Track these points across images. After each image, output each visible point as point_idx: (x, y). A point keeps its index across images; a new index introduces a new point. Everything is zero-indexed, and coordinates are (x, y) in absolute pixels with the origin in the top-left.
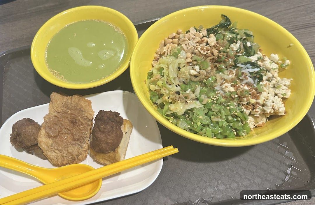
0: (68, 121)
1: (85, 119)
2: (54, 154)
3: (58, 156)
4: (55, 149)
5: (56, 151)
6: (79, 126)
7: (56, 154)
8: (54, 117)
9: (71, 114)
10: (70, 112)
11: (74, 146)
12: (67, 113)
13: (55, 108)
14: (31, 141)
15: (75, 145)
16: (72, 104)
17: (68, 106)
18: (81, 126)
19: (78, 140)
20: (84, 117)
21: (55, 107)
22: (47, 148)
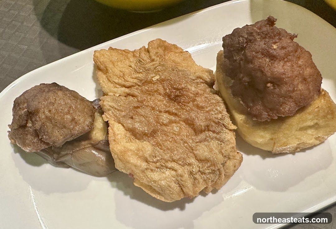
0: (161, 97)
1: (197, 83)
2: (168, 173)
3: (181, 176)
4: (167, 161)
5: (170, 165)
6: (194, 100)
7: (173, 173)
8: (123, 98)
9: (161, 81)
10: (157, 77)
11: (206, 143)
12: (151, 82)
13: (116, 81)
14: (65, 127)
15: (205, 140)
16: (153, 60)
17: (144, 68)
18: (198, 99)
19: (208, 128)
20: (194, 80)
21: (115, 77)
22: (144, 165)
